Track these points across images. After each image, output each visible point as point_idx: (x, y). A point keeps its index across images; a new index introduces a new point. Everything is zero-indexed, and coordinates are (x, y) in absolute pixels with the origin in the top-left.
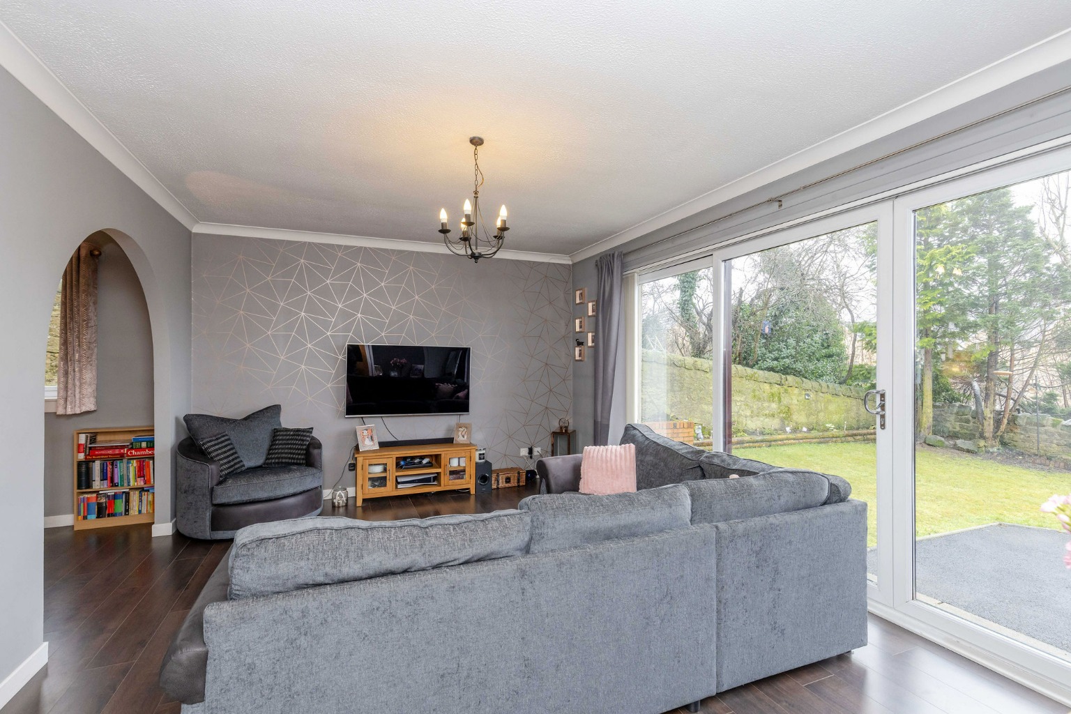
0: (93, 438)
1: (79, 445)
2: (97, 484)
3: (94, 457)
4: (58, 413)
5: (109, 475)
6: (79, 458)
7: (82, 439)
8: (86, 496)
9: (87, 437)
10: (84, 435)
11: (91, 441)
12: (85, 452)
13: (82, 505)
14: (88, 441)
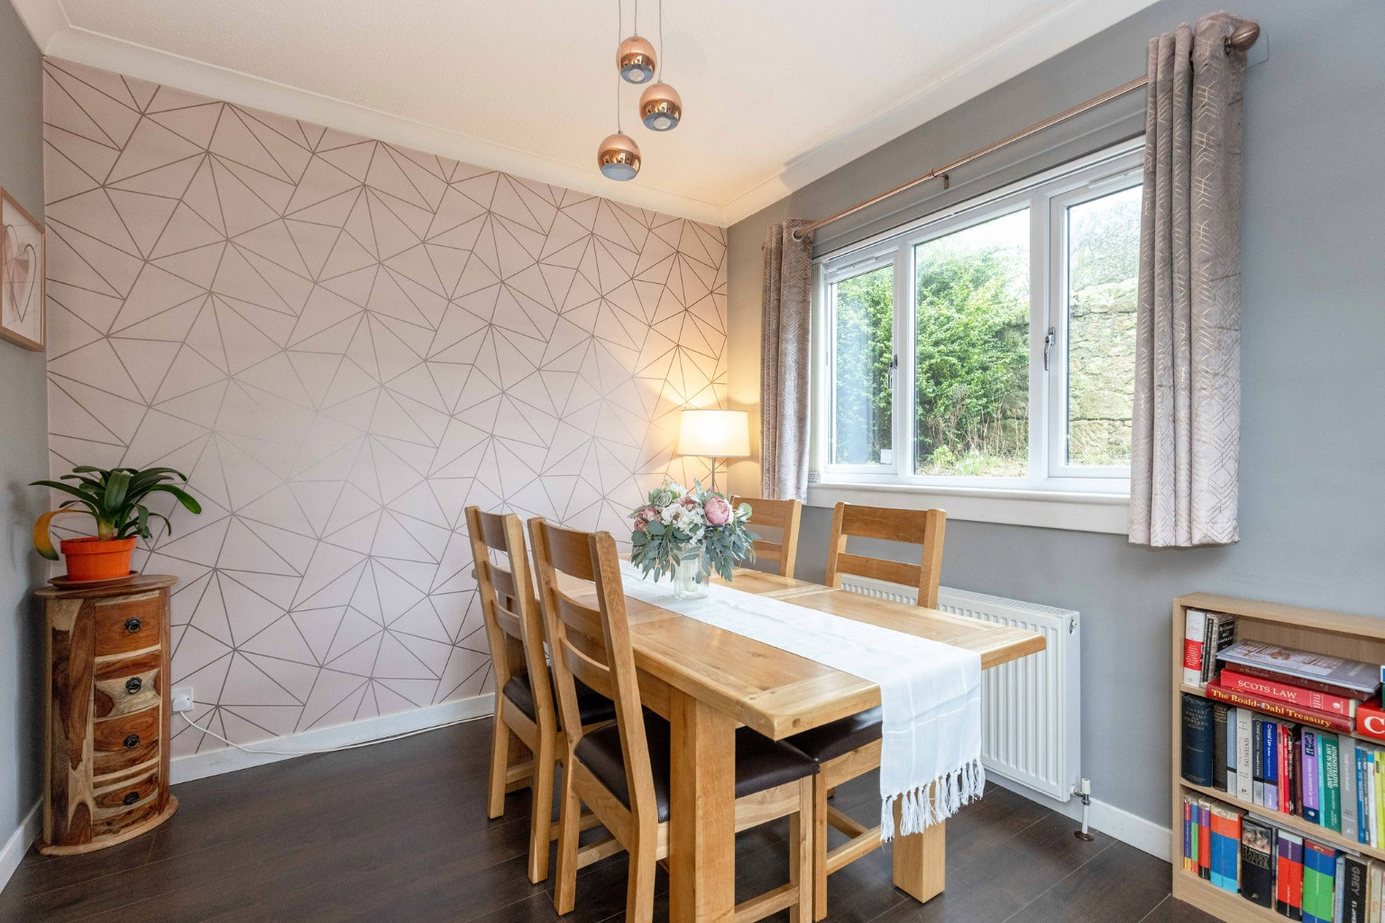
0: (1229, 629)
1: (1187, 643)
2: (1242, 785)
3: (1234, 698)
4: (1132, 540)
5: (1283, 770)
6: (1187, 683)
7: (1196, 628)
8: (1207, 805)
9: (1209, 623)
10: (1201, 616)
11: (1220, 637)
12: (1201, 667)
13: (1194, 826)
14: (1215, 636)
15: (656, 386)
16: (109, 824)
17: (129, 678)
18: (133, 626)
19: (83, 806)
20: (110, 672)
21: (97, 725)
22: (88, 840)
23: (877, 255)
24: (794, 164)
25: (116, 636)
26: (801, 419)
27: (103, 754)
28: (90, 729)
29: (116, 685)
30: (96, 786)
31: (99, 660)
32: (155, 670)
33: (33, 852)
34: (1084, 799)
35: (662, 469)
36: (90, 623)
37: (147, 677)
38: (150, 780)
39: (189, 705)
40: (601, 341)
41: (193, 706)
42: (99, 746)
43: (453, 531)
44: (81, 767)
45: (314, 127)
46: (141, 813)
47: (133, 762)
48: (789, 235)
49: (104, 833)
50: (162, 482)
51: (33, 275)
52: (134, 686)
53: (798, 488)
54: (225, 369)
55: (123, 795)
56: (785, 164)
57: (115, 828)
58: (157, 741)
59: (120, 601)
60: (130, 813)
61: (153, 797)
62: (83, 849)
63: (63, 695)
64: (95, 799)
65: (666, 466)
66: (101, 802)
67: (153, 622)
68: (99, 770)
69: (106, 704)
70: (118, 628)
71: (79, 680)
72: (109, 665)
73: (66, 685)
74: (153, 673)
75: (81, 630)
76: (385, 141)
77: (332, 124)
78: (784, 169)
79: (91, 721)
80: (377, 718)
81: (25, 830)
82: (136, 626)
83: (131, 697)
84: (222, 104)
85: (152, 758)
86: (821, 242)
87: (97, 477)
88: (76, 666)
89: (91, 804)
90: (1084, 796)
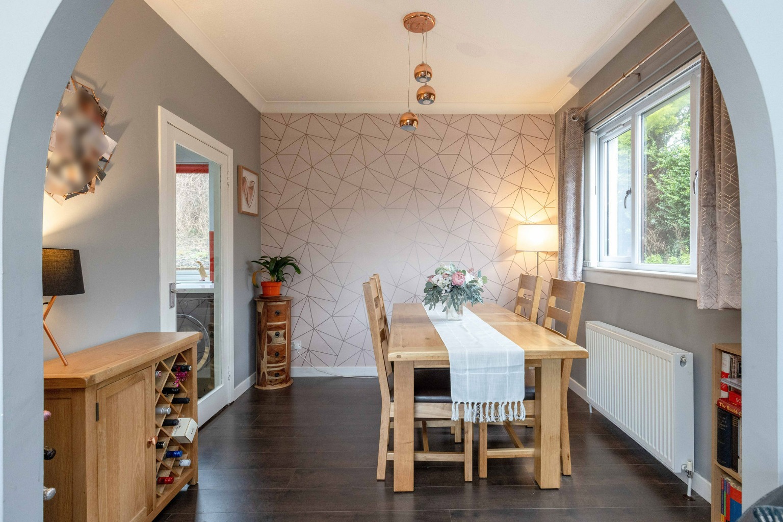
1: (722, 375)
3: (728, 408)
4: (698, 305)
6: (721, 399)
7: (726, 364)
8: (729, 481)
9: (731, 361)
11: (739, 371)
12: (727, 391)
13: (725, 495)
14: (734, 370)
15: (506, 212)
16: (271, 382)
17: (276, 331)
18: (278, 313)
19: (264, 373)
20: (271, 328)
21: (268, 346)
22: (265, 386)
23: (623, 123)
24: (574, 75)
25: (273, 316)
26: (577, 228)
27: (270, 357)
28: (266, 347)
29: (272, 333)
30: (268, 367)
31: (268, 324)
32: (284, 330)
33: (253, 387)
34: (689, 474)
35: (511, 258)
36: (266, 310)
37: (281, 332)
38: (283, 370)
39: (299, 347)
40: (473, 190)
41: (301, 348)
42: (269, 354)
43: (397, 287)
44: (264, 360)
45: (341, 114)
46: (280, 381)
47: (278, 362)
48: (570, 118)
49: (269, 385)
50: (290, 262)
51: (255, 191)
52: (277, 335)
53: (575, 270)
54: (311, 218)
55: (275, 373)
56: (569, 76)
57: (272, 384)
58: (285, 357)
59: (274, 304)
60: (277, 380)
61: (283, 377)
62: (264, 388)
63: (260, 335)
64: (267, 372)
65: (513, 256)
66: (270, 373)
67: (284, 313)
68: (269, 362)
69: (270, 340)
70: (273, 313)
71: (263, 331)
72: (271, 326)
73: (260, 331)
74: (283, 331)
75: (264, 313)
76: (369, 113)
77: (347, 111)
78: (570, 78)
79: (266, 345)
80: (365, 367)
81: (251, 378)
82: (278, 314)
83: (276, 338)
84: (310, 115)
85: (283, 362)
86: (590, 120)
87: (269, 260)
88: (263, 324)
89: (266, 373)
90: (688, 472)
